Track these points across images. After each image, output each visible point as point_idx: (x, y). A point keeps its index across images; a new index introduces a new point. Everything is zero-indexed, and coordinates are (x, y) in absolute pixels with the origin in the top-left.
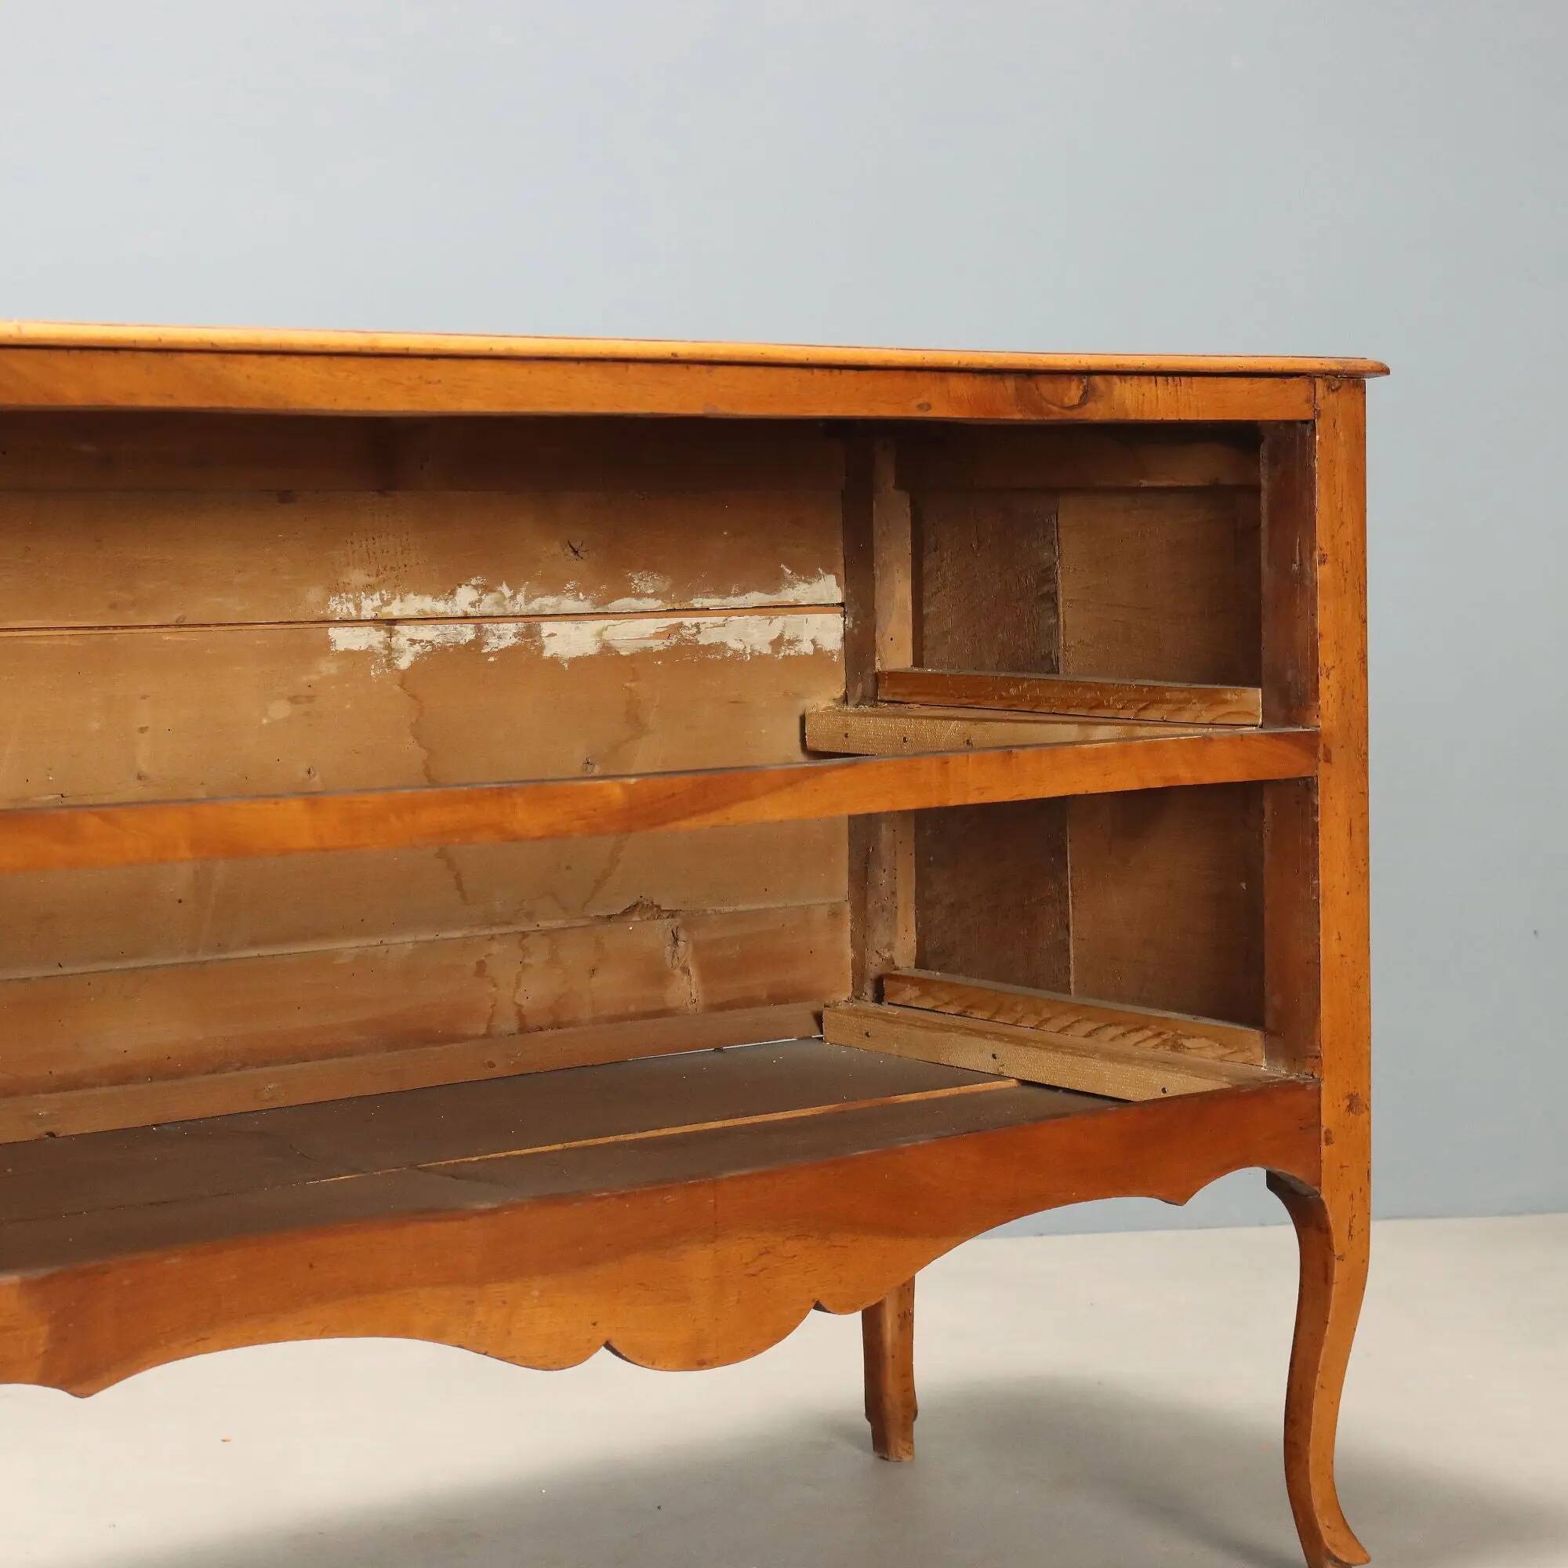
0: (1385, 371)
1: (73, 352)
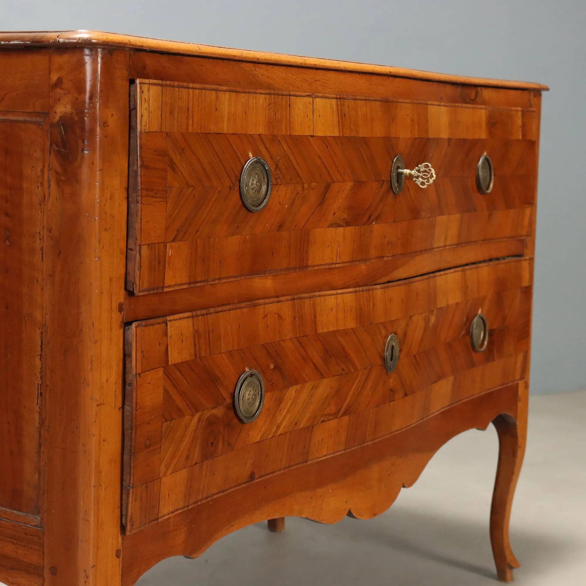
0: (547, 89)
1: (225, 61)
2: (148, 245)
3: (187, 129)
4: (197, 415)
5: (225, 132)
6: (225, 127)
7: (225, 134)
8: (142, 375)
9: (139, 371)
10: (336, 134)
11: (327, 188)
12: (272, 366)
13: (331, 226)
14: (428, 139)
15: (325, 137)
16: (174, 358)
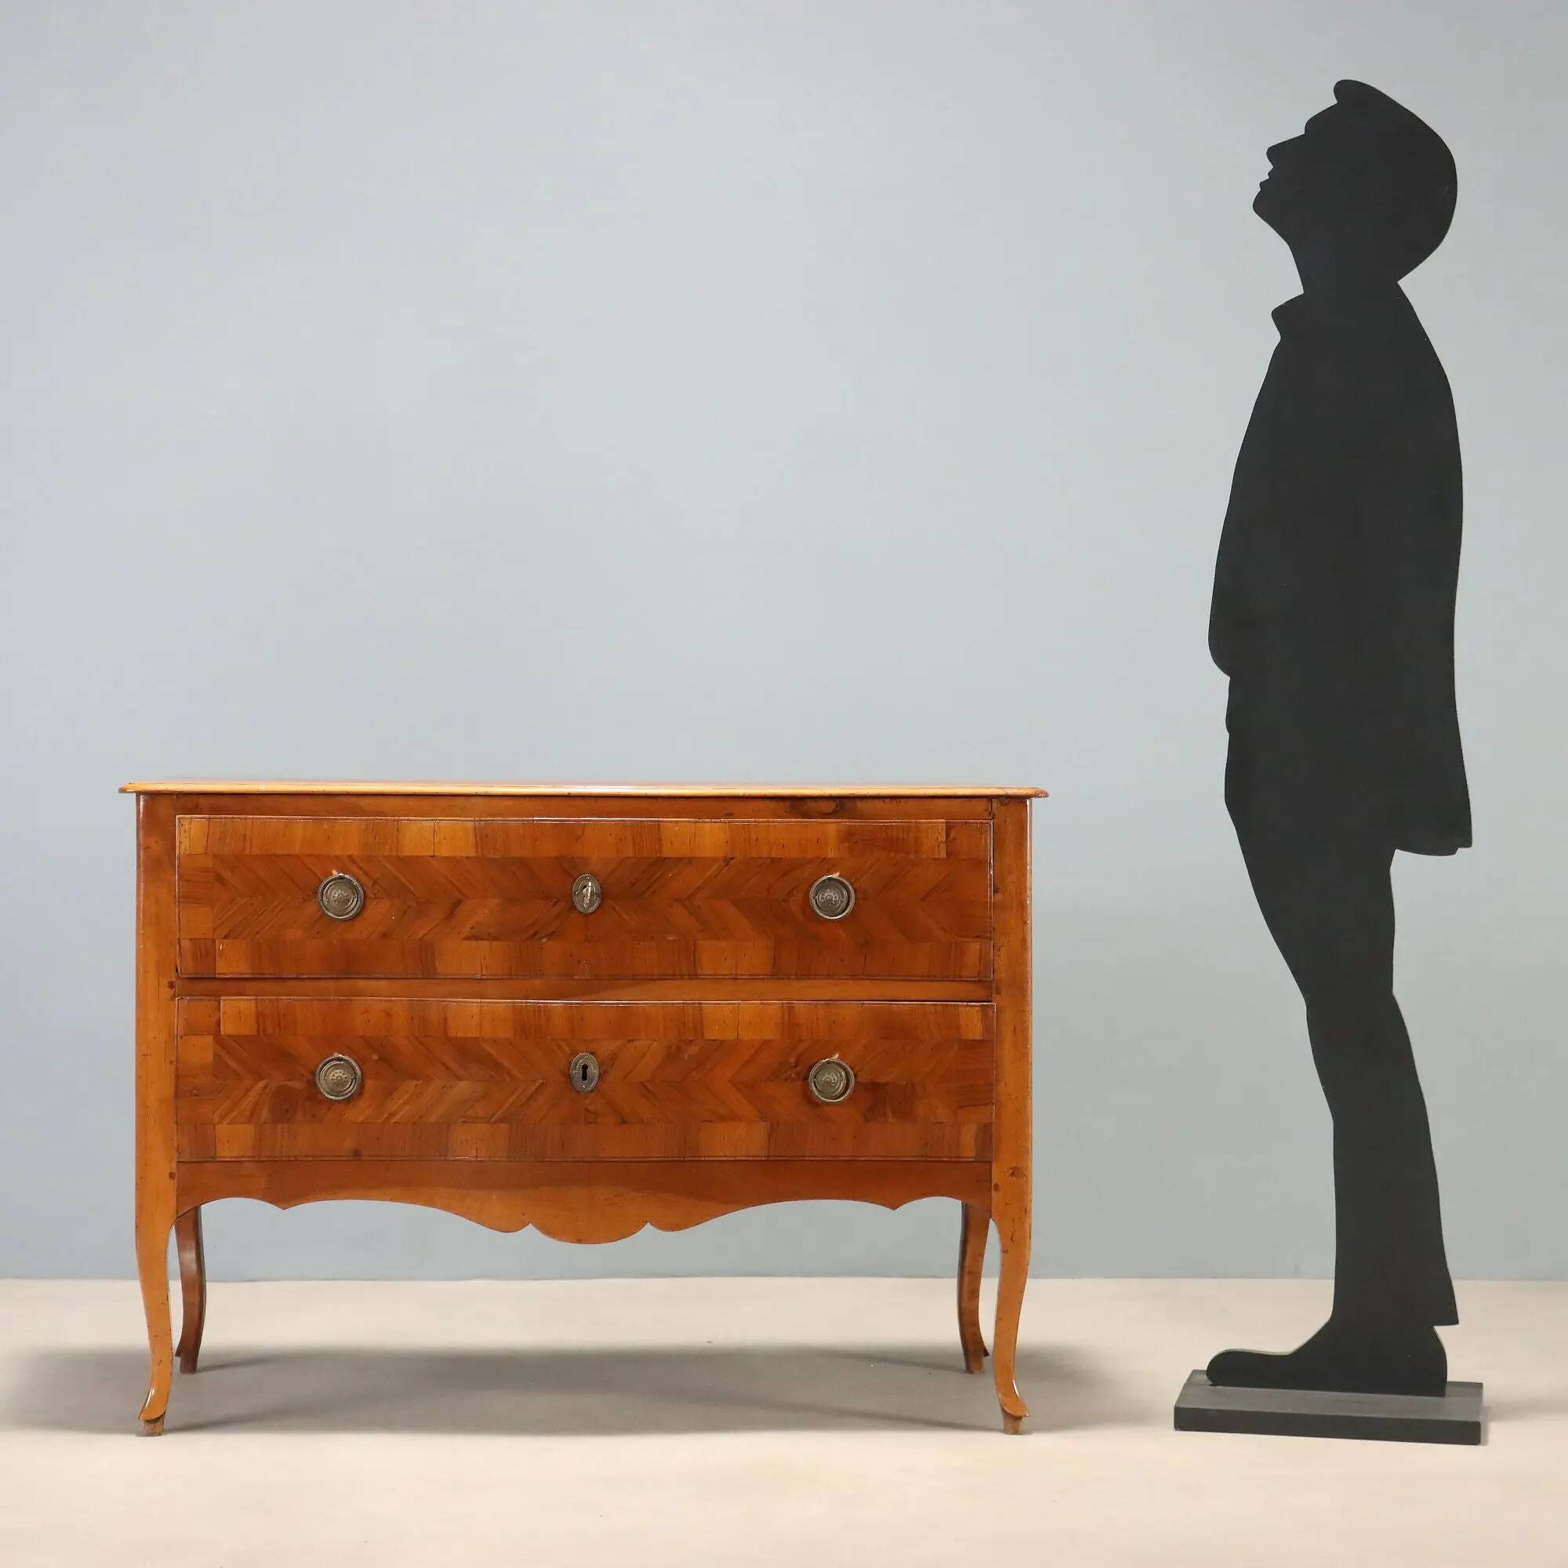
2: (191, 939)
3: (244, 849)
4: (261, 1084)
5: (297, 852)
6: (297, 849)
7: (297, 856)
8: (184, 1038)
9: (180, 1034)
10: (472, 854)
11: (458, 903)
12: (375, 1057)
13: (467, 938)
14: (662, 861)
15: (454, 858)
16: (227, 1029)
